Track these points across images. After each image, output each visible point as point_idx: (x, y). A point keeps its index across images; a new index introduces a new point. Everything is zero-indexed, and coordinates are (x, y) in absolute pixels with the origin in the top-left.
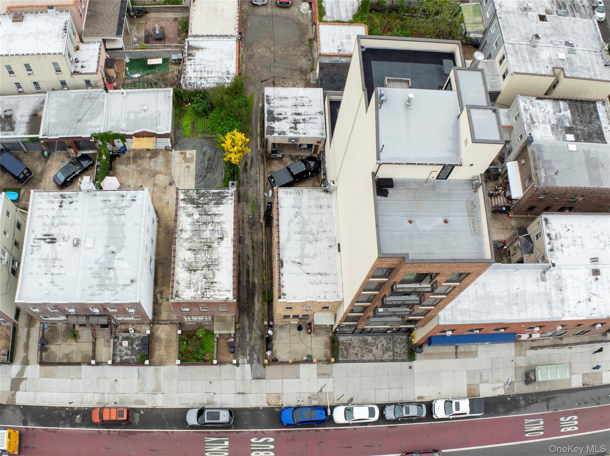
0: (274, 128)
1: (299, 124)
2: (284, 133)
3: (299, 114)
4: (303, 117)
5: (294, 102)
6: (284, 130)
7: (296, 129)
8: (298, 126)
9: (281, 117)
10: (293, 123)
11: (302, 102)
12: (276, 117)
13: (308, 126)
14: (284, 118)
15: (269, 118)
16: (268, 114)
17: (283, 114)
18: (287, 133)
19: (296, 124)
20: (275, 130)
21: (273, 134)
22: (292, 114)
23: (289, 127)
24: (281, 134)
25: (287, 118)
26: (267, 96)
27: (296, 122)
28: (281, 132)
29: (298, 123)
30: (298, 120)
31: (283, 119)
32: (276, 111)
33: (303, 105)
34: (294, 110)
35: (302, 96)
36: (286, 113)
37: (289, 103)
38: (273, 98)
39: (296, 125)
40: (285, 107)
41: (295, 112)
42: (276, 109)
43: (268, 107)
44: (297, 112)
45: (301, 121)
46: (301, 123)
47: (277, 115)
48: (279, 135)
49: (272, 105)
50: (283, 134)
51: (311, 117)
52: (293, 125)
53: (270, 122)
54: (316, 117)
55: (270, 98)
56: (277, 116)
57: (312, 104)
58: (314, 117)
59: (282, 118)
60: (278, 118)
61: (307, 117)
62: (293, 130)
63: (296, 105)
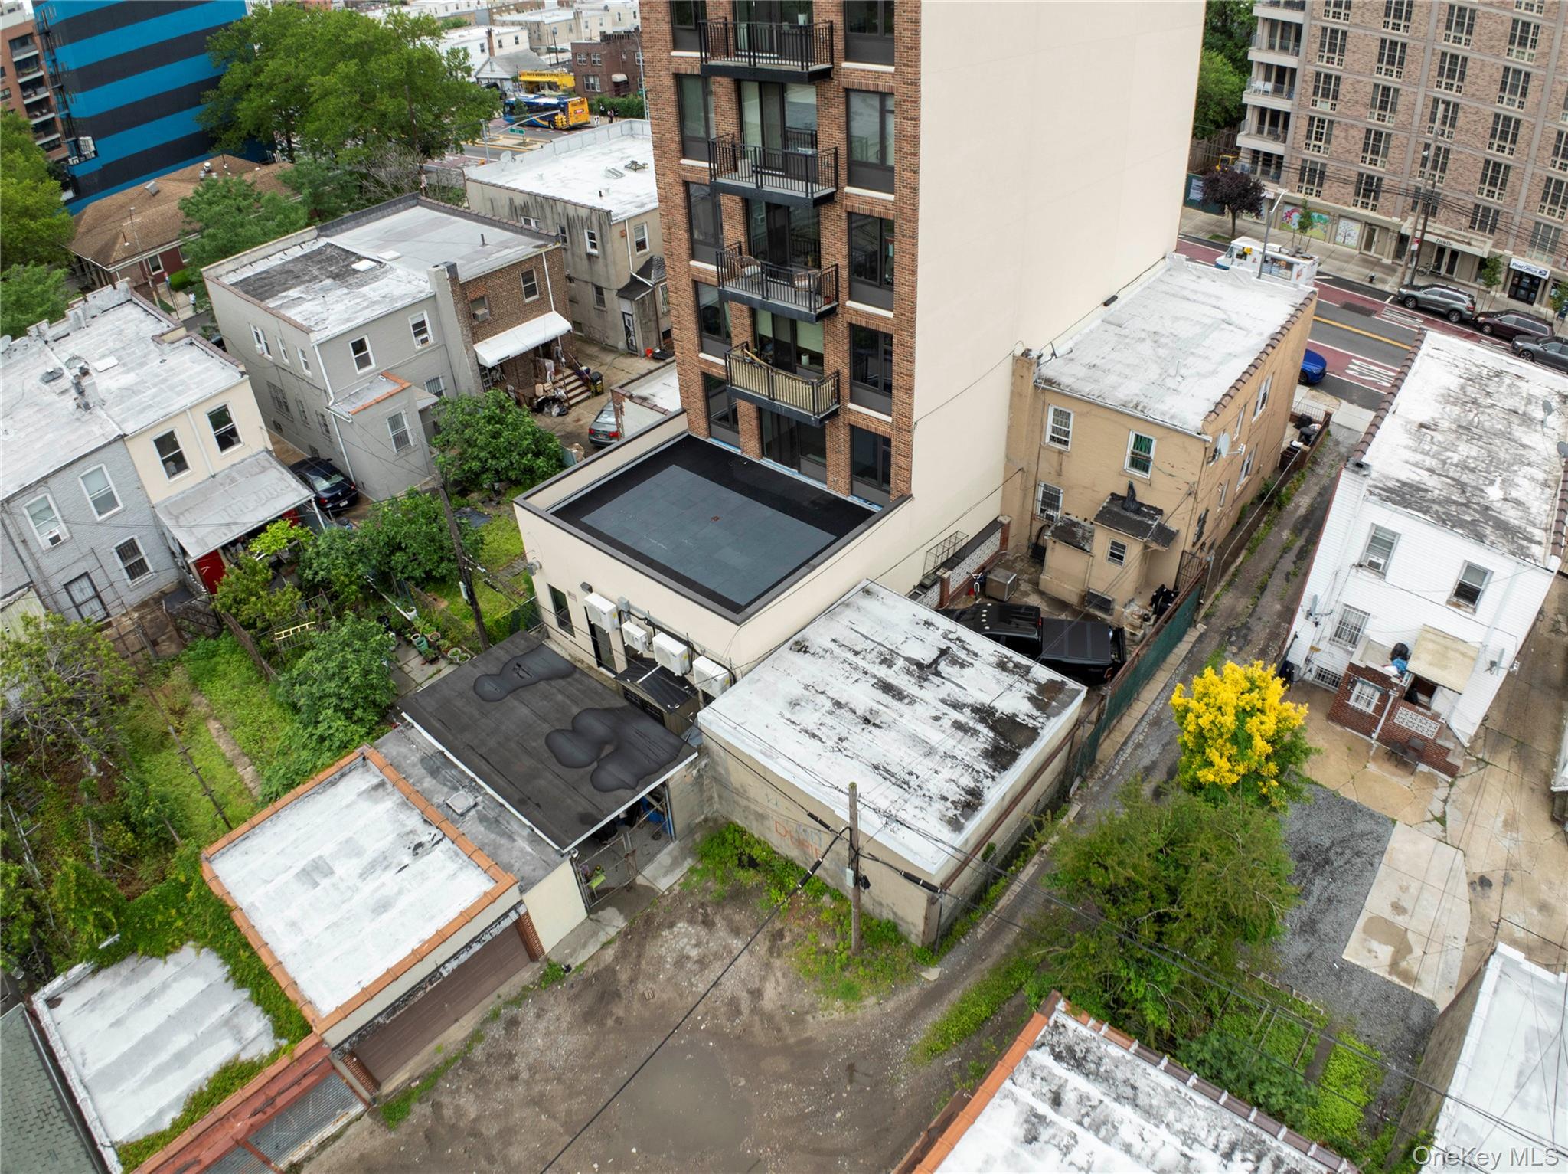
0: (1032, 699)
1: (918, 656)
2: (1002, 666)
3: (887, 688)
4: (883, 672)
5: (861, 739)
6: (997, 672)
7: (944, 652)
8: (927, 655)
9: (965, 717)
10: (938, 674)
11: (828, 720)
12: (992, 728)
13: (893, 639)
14: (957, 706)
15: (1020, 739)
16: (1014, 756)
17: (946, 722)
18: (994, 660)
19: (929, 666)
20: (1032, 689)
21: (1052, 682)
22: (912, 702)
23: (967, 671)
24: (1017, 665)
25: (944, 701)
26: (956, 825)
27: (925, 671)
28: (1014, 673)
29: (920, 666)
30: (910, 673)
31: (965, 705)
32: (972, 748)
33: (838, 704)
34: (889, 709)
35: (806, 738)
36: (937, 719)
37: (887, 747)
38: (938, 805)
39: (935, 662)
40: (916, 740)
41: (894, 703)
42: (959, 755)
43: (987, 782)
44: (886, 699)
45: (900, 663)
46: (907, 659)
47: (975, 732)
48: (1028, 669)
49: (967, 781)
50: (1010, 659)
51: (850, 656)
52: (943, 667)
53: (1030, 723)
54: (833, 645)
55: (950, 814)
56: (980, 727)
57: (798, 691)
58: (836, 649)
59: (967, 711)
60: (982, 720)
61: (863, 664)
62: (962, 655)
63: (867, 721)
